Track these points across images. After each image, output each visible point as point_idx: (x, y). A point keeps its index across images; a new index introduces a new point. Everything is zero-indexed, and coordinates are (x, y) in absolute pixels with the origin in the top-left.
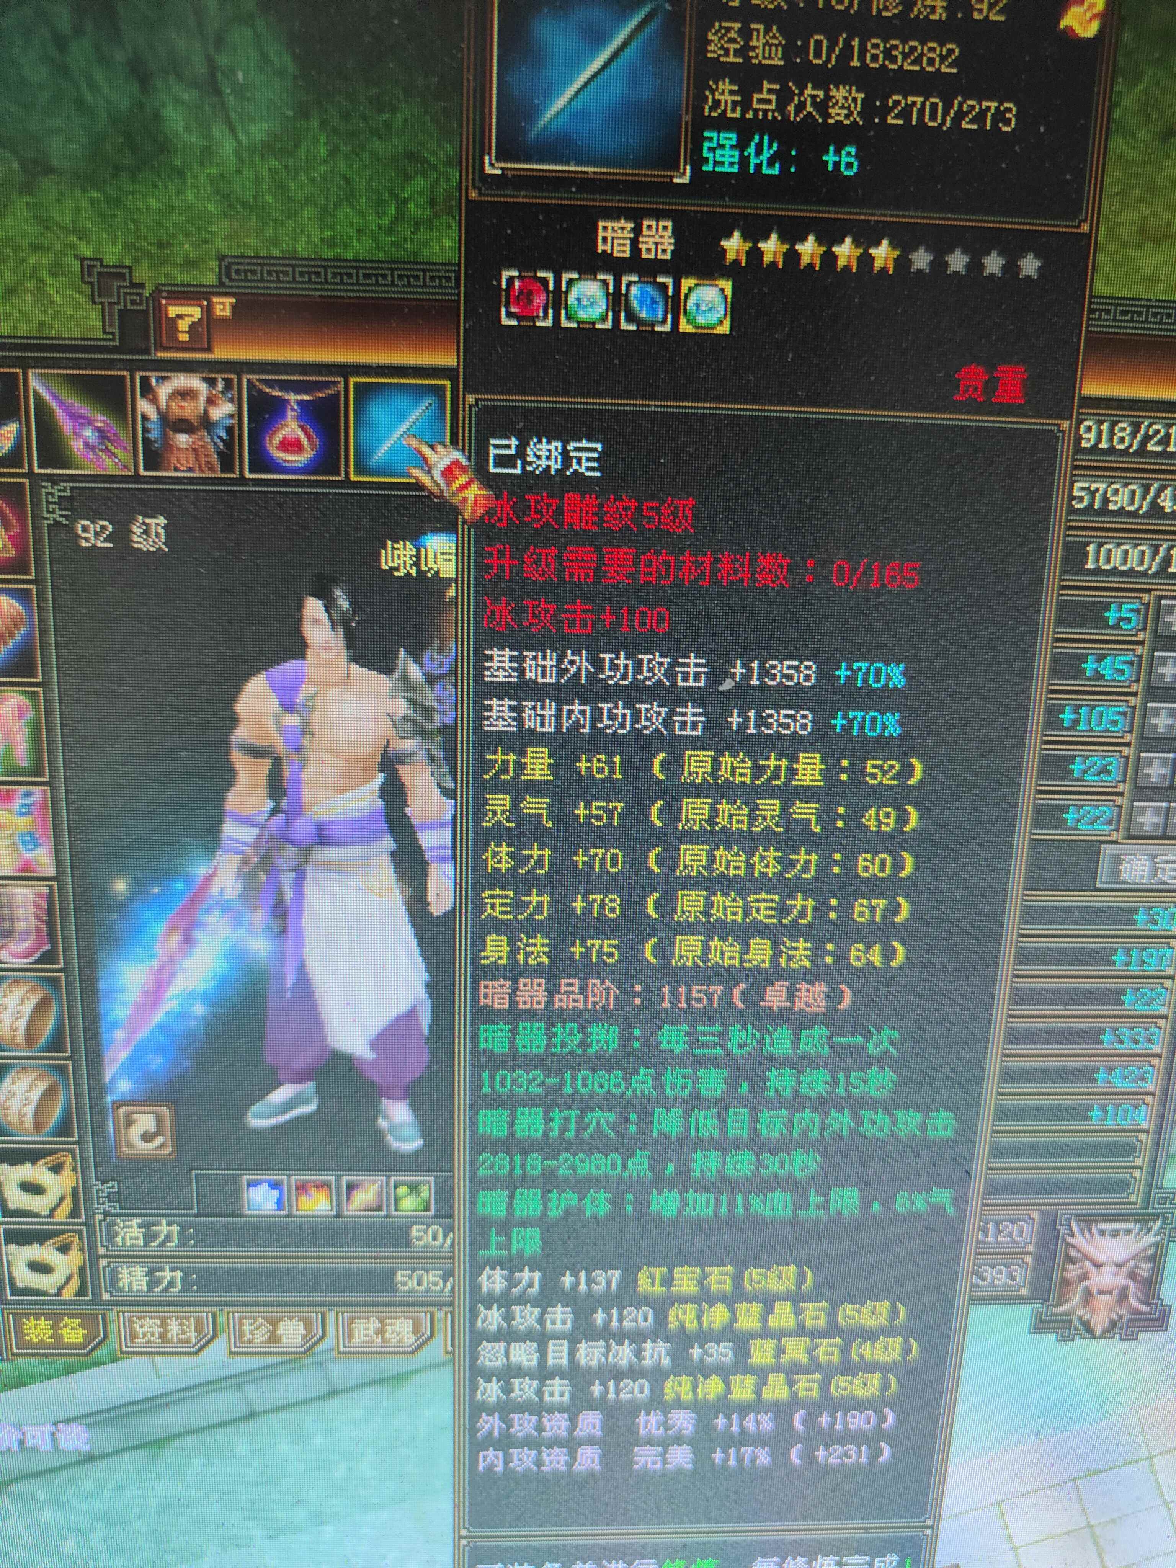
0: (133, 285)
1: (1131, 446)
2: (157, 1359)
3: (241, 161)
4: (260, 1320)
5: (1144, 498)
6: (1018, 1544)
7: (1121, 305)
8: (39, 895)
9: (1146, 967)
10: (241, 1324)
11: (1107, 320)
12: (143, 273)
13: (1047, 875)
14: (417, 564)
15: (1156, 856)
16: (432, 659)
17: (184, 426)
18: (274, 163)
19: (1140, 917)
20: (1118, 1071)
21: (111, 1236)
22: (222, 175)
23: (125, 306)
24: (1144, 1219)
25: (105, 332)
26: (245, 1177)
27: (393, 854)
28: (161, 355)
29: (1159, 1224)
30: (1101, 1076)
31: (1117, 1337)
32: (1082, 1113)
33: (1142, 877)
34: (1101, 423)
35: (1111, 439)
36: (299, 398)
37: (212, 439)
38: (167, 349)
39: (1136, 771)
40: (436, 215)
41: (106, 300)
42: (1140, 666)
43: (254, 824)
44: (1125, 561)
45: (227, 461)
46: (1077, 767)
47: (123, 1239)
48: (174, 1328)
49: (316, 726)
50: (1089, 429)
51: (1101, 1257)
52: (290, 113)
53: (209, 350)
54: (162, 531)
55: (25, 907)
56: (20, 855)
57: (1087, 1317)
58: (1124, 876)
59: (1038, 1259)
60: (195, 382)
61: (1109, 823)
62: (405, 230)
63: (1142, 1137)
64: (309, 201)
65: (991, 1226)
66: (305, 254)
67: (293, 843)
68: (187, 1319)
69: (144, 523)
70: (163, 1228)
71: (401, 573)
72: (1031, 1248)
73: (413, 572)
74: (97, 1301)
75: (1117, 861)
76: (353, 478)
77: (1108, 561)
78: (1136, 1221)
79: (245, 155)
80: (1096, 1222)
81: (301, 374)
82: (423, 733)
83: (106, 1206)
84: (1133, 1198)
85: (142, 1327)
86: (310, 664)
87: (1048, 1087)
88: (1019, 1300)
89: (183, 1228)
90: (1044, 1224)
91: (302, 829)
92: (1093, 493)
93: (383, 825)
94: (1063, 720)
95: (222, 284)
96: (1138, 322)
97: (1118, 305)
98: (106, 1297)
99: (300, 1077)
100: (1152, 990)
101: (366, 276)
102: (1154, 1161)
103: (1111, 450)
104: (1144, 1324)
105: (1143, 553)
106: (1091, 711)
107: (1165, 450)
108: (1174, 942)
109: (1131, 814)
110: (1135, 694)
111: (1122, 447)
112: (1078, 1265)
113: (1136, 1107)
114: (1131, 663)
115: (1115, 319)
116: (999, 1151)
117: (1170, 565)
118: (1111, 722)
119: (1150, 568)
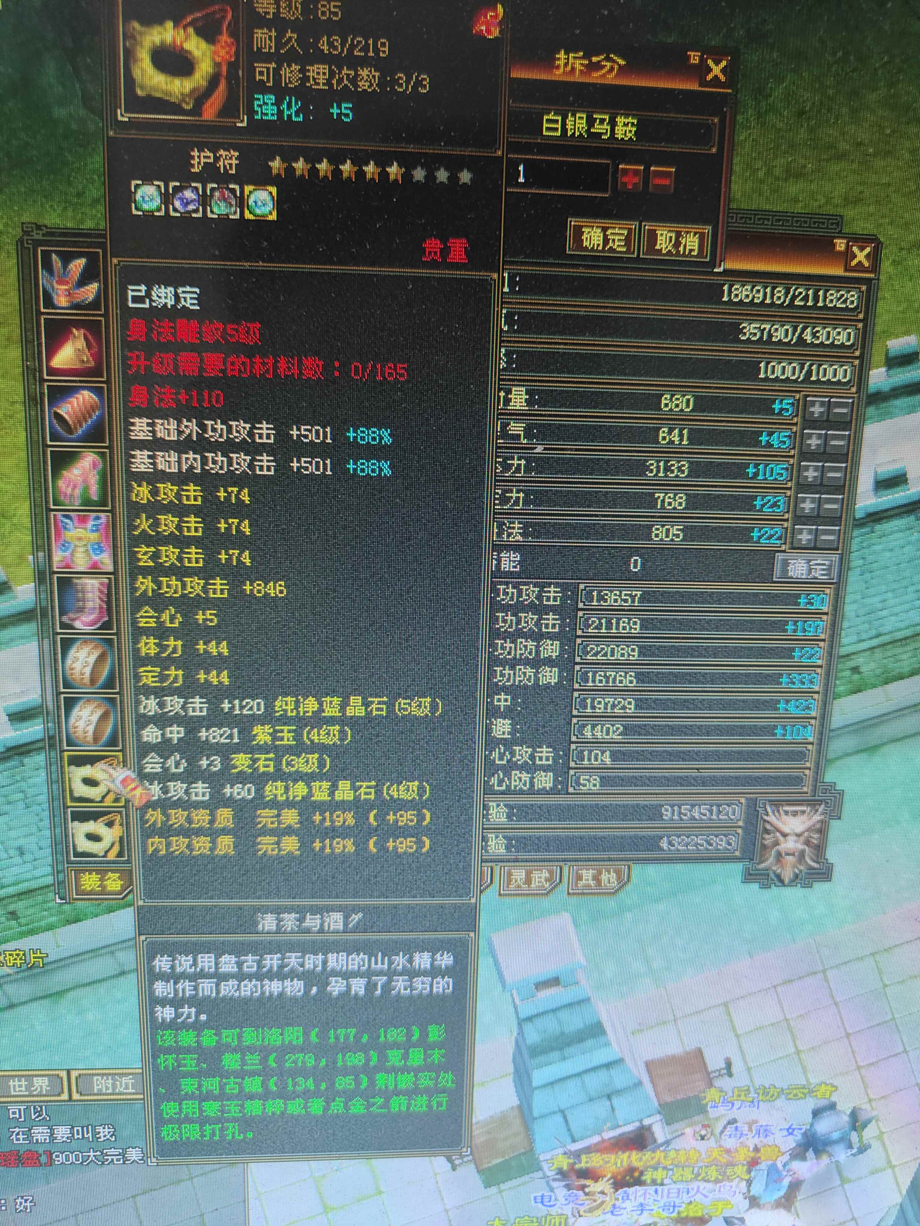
1: (785, 302)
5: (794, 334)
6: (739, 1032)
7: (775, 215)
8: (102, 584)
9: (807, 634)
11: (767, 225)
13: (741, 573)
15: (810, 561)
19: (802, 601)
20: (792, 702)
24: (813, 803)
29: (823, 806)
30: (781, 706)
31: (799, 885)
32: (770, 731)
33: (802, 574)
34: (766, 288)
35: (772, 297)
39: (796, 506)
42: (795, 439)
44: (783, 373)
46: (758, 503)
50: (758, 291)
51: (786, 830)
55: (93, 592)
56: (91, 558)
57: (779, 871)
58: (790, 574)
59: (745, 830)
61: (780, 538)
63: (810, 747)
65: (714, 808)
72: (741, 823)
75: (786, 563)
77: (773, 373)
78: (808, 805)
80: (782, 806)
84: (805, 789)
87: (747, 713)
88: (735, 859)
90: (748, 806)
92: (762, 331)
94: (748, 473)
96: (787, 226)
100: (812, 649)
102: (817, 764)
103: (773, 304)
104: (816, 876)
105: (794, 368)
106: (765, 467)
107: (805, 304)
108: (825, 617)
109: (793, 533)
110: (793, 457)
111: (779, 302)
112: (772, 835)
113: (805, 727)
114: (790, 437)
115: (772, 225)
116: (718, 756)
117: (811, 376)
118: (778, 474)
119: (799, 377)
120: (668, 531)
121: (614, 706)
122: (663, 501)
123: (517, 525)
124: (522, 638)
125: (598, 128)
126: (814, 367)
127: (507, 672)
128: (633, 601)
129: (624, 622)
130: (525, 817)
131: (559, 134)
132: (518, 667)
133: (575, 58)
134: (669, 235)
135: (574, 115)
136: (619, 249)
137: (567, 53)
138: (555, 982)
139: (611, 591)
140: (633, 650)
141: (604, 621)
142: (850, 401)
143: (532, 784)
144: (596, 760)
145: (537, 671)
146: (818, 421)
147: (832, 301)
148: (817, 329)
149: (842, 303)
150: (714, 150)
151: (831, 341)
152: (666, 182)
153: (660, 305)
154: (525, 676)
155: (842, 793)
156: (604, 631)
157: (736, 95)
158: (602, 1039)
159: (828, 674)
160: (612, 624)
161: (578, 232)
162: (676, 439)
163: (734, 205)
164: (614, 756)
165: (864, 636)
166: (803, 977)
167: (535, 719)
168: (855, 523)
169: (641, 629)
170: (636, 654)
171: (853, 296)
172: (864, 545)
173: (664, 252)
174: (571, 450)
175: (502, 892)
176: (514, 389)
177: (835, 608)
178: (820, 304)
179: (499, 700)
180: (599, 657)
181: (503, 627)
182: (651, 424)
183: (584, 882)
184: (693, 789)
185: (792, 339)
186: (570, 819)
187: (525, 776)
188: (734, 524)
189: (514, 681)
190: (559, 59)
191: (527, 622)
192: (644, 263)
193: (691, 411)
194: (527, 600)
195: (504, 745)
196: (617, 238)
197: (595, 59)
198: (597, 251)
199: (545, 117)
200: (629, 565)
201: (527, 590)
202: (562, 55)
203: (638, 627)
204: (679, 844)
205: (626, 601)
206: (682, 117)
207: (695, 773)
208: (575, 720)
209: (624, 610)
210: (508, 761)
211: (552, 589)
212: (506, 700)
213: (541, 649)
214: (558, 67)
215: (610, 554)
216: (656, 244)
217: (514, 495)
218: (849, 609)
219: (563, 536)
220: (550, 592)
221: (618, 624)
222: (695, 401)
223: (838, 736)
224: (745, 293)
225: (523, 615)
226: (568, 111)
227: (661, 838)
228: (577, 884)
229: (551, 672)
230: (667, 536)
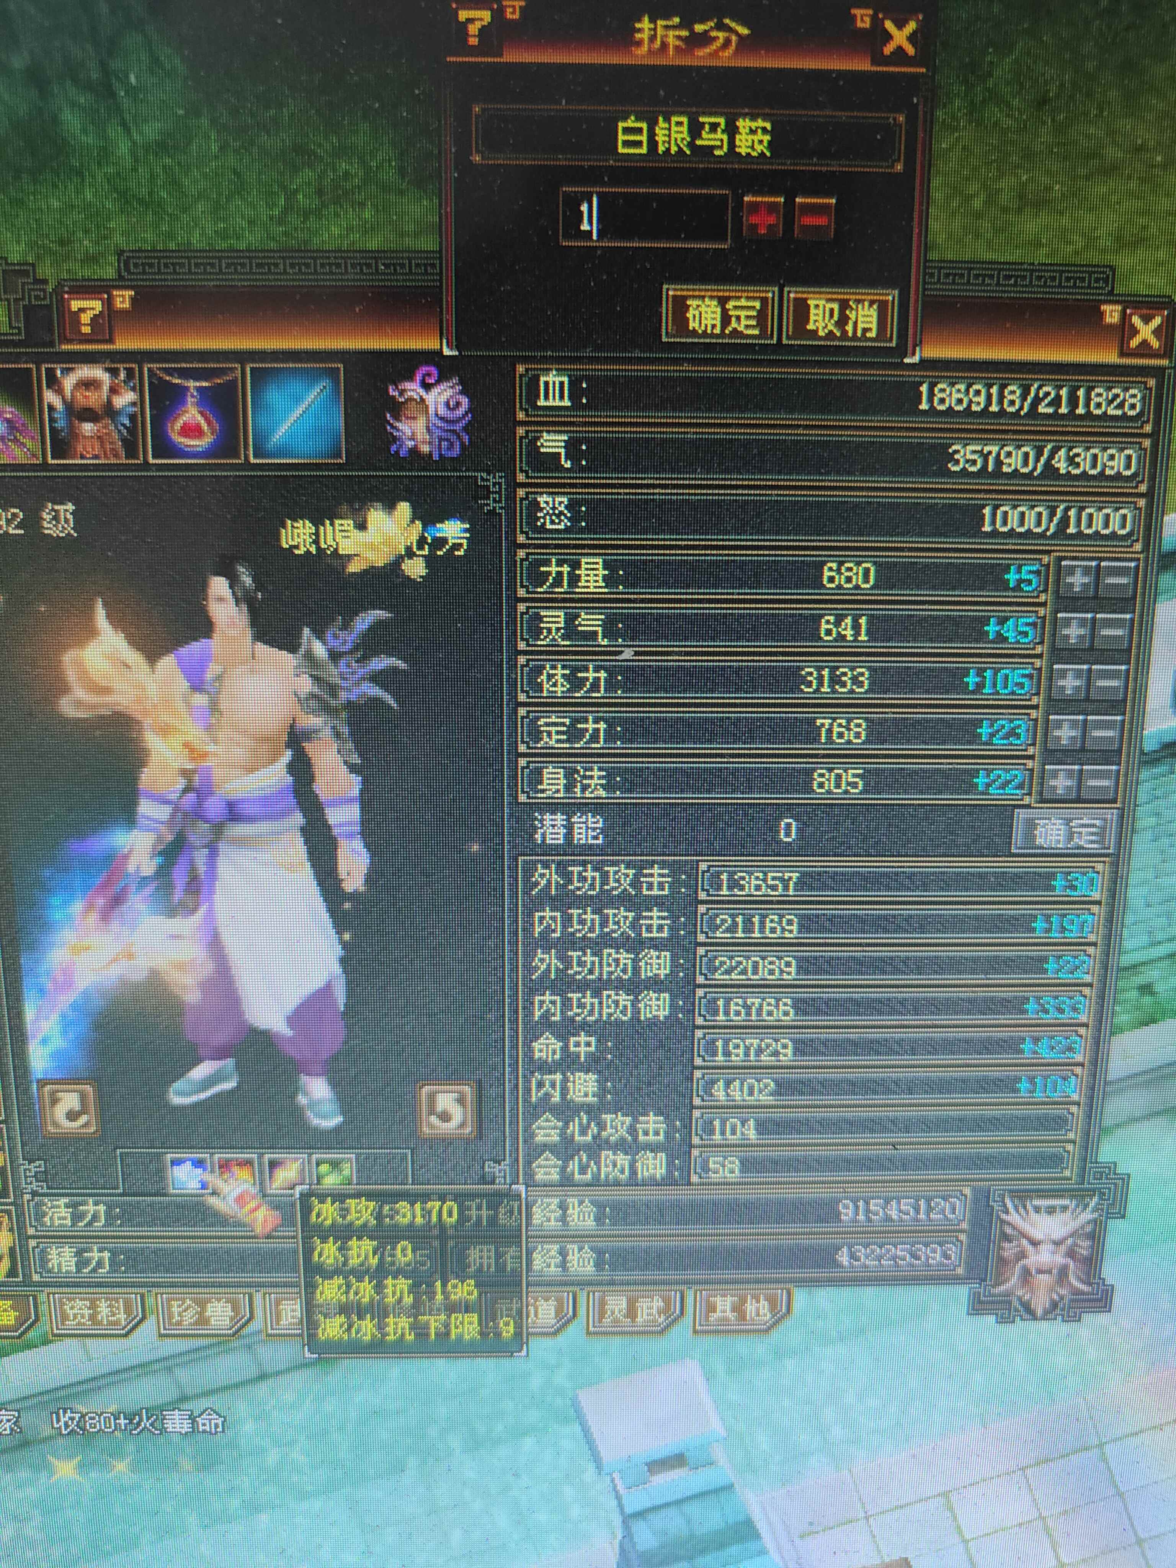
0: (37, 281)
1: (1021, 408)
2: (88, 1341)
3: (136, 161)
4: (188, 1302)
5: (1037, 460)
6: (967, 1537)
7: (1003, 269)
9: (1067, 934)
10: (170, 1307)
11: (990, 285)
12: (46, 270)
13: (960, 841)
14: (316, 542)
15: (1071, 820)
16: (335, 637)
17: (89, 415)
18: (168, 161)
19: (1059, 883)
20: (1045, 1041)
21: (40, 1216)
22: (118, 174)
23: (30, 301)
24: (1080, 1194)
25: (11, 327)
26: (169, 1156)
27: (302, 829)
28: (65, 347)
29: (1095, 1199)
30: (1027, 1046)
31: (1059, 1318)
32: (1009, 1085)
33: (1059, 842)
34: (989, 386)
35: (1001, 402)
36: (198, 384)
37: (116, 427)
38: (70, 341)
39: (1046, 734)
40: (324, 205)
41: (12, 297)
42: (1043, 627)
43: (167, 802)
44: (1022, 523)
45: (131, 448)
46: (984, 731)
47: (51, 1219)
48: (103, 1309)
49: (223, 706)
50: (978, 393)
51: (1038, 1235)
52: (181, 112)
53: (111, 341)
54: (70, 517)
57: (1027, 1297)
58: (1039, 841)
59: (971, 1235)
60: (98, 373)
61: (1020, 786)
62: (294, 220)
63: (1074, 1109)
64: (200, 196)
65: (922, 1203)
66: (198, 246)
67: (207, 822)
68: (118, 1302)
69: (53, 510)
70: (90, 1208)
71: (301, 551)
72: (965, 1226)
73: (313, 550)
74: (27, 1282)
75: (1031, 825)
76: (252, 460)
77: (1005, 523)
78: (1072, 1197)
79: (141, 153)
80: (1031, 1199)
81: (199, 361)
82: (328, 710)
83: (34, 1186)
84: (1067, 1173)
85: (72, 1308)
86: (215, 644)
87: (973, 1059)
88: (956, 1280)
89: (110, 1207)
90: (976, 1200)
91: (214, 807)
92: (986, 457)
93: (292, 801)
94: (968, 683)
95: (121, 277)
96: (1023, 286)
97: (1000, 270)
98: (36, 1278)
99: (220, 1054)
100: (1076, 957)
101: (259, 265)
102: (1087, 1134)
103: (1002, 413)
104: (1087, 1304)
105: (1040, 514)
106: (995, 674)
107: (1056, 412)
108: (1095, 909)
109: (1043, 778)
110: (1040, 656)
111: (1011, 409)
112: (1015, 1243)
113: (1065, 1079)
114: (1034, 625)
115: (998, 284)
116: (927, 1125)
117: (1068, 526)
118: (1017, 684)
119: (1048, 529)
120: (839, 777)
121: (759, 1051)
122: (830, 731)
123: (596, 773)
124: (612, 948)
125: (707, 139)
126: (1072, 513)
127: (588, 1000)
128: (786, 888)
129: (772, 921)
130: (625, 1219)
131: (644, 150)
132: (605, 993)
133: (667, 27)
134: (829, 306)
135: (668, 120)
136: (750, 332)
137: (653, 20)
138: (678, 1460)
139: (750, 874)
140: (788, 964)
141: (740, 919)
142: (1133, 564)
143: (633, 1172)
144: (734, 1133)
145: (636, 997)
146: (1078, 598)
147: (1099, 405)
148: (1075, 451)
149: (1116, 408)
150: (899, 167)
151: (1099, 469)
152: (822, 221)
153: (816, 419)
154: (617, 1006)
155: (1126, 1179)
156: (740, 934)
157: (933, 77)
158: (752, 1546)
159: (1102, 997)
160: (753, 923)
161: (681, 306)
162: (849, 633)
163: (933, 255)
164: (762, 1127)
165: (1160, 936)
166: (1068, 1455)
167: (635, 1072)
168: (1144, 758)
169: (800, 932)
170: (793, 970)
171: (1134, 396)
172: (1158, 793)
173: (821, 333)
174: (679, 654)
175: (591, 1329)
176: (584, 560)
177: (1113, 893)
178: (1081, 411)
179: (577, 1044)
180: (733, 976)
181: (580, 931)
182: (806, 610)
183: (718, 1314)
184: (887, 1176)
185: (1035, 469)
186: (697, 1221)
187: (623, 1160)
188: (945, 765)
189: (601, 1014)
190: (640, 30)
191: (618, 923)
192: (789, 354)
193: (872, 588)
194: (616, 888)
195: (588, 1113)
196: (743, 314)
197: (699, 28)
198: (712, 335)
199: (621, 125)
200: (778, 832)
201: (616, 873)
202: (645, 24)
203: (795, 928)
204: (867, 1257)
205: (774, 888)
206: (843, 115)
207: (889, 1152)
208: (698, 1074)
209: (771, 902)
210: (594, 1137)
211: (656, 870)
212: (588, 1044)
213: (642, 964)
214: (640, 43)
215: (746, 815)
216: (808, 322)
217: (591, 726)
218: (1136, 895)
219: (670, 789)
220: (652, 875)
221: (762, 924)
222: (877, 571)
223: (1121, 1091)
224: (955, 396)
225: (611, 912)
226: (660, 112)
227: (838, 1248)
228: (707, 1317)
229: (658, 999)
230: (838, 786)
